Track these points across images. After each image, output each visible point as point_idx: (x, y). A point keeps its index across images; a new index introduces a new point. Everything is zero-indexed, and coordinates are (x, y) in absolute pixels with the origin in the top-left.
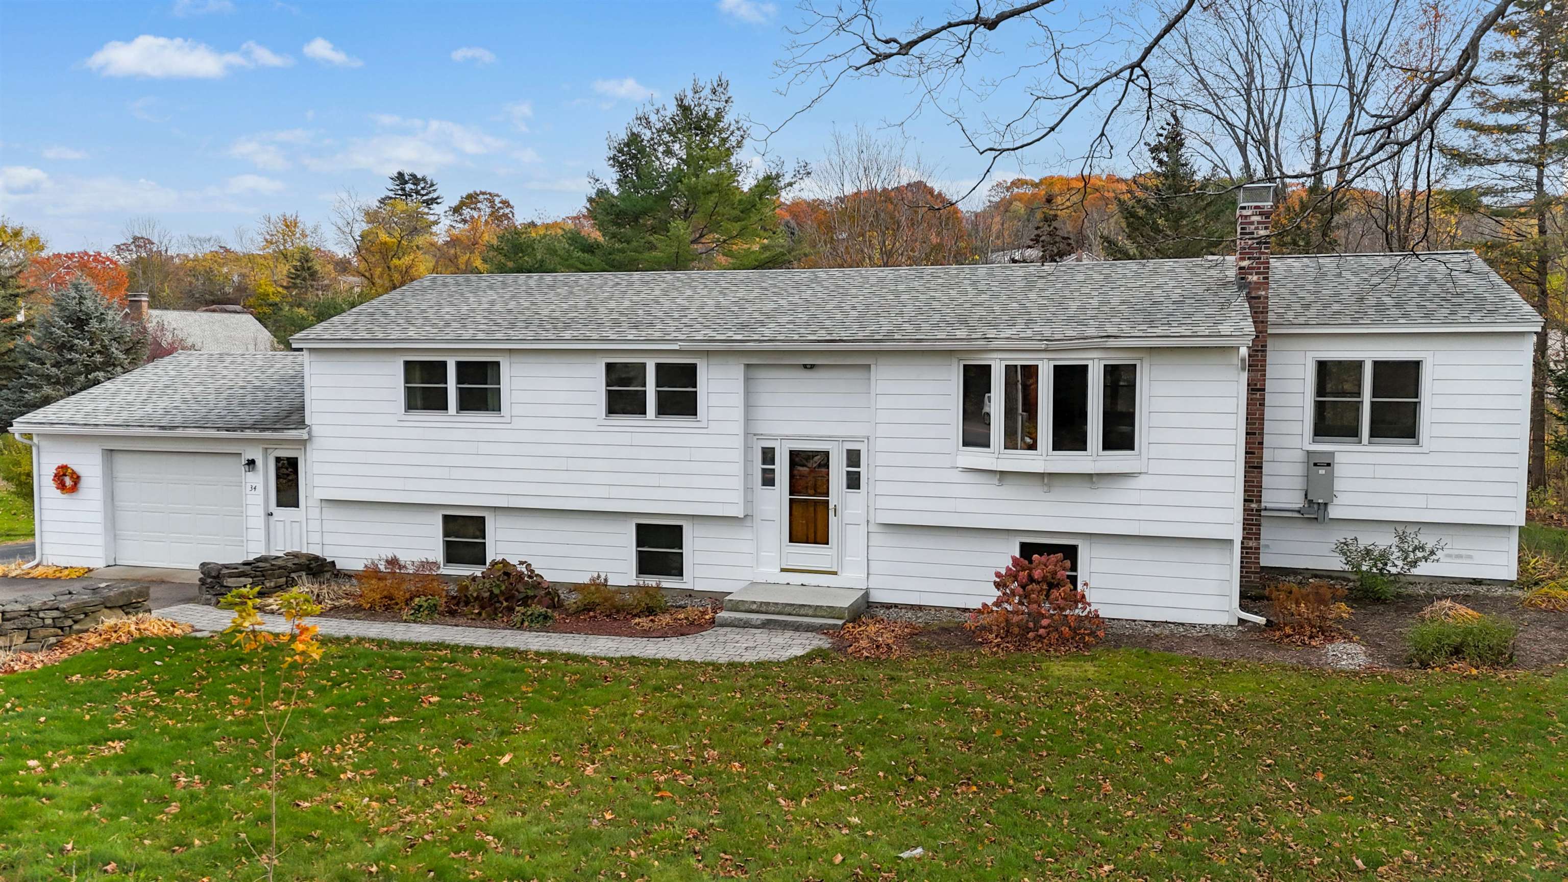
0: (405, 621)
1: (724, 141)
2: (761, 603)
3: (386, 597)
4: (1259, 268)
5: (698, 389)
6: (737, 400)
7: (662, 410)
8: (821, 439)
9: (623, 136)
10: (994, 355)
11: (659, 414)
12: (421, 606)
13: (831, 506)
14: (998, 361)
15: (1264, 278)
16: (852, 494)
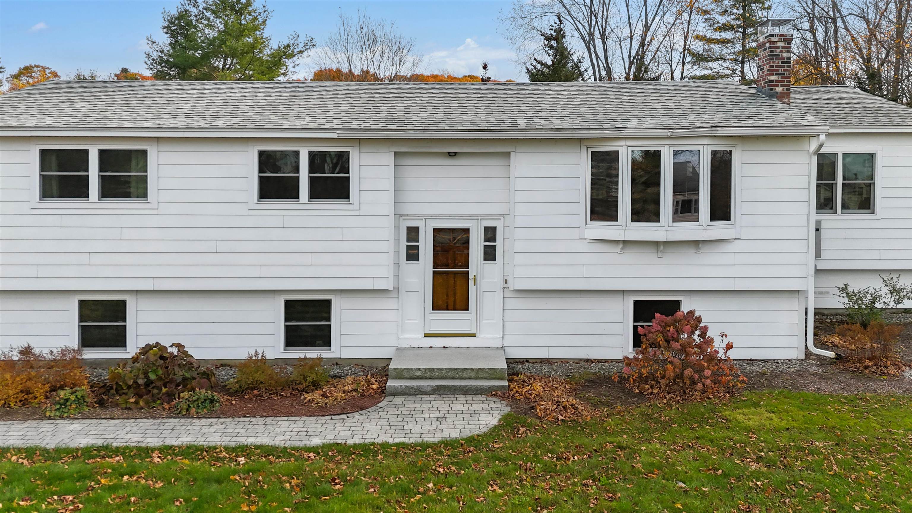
0: (50, 418)
1: (256, 19)
2: (426, 369)
3: (22, 392)
4: (784, 82)
5: (351, 175)
6: (389, 184)
7: (314, 195)
8: (462, 218)
9: (174, 12)
10: (623, 143)
11: (311, 198)
12: (67, 400)
13: (471, 276)
14: (625, 147)
15: (787, 89)
16: (489, 265)
